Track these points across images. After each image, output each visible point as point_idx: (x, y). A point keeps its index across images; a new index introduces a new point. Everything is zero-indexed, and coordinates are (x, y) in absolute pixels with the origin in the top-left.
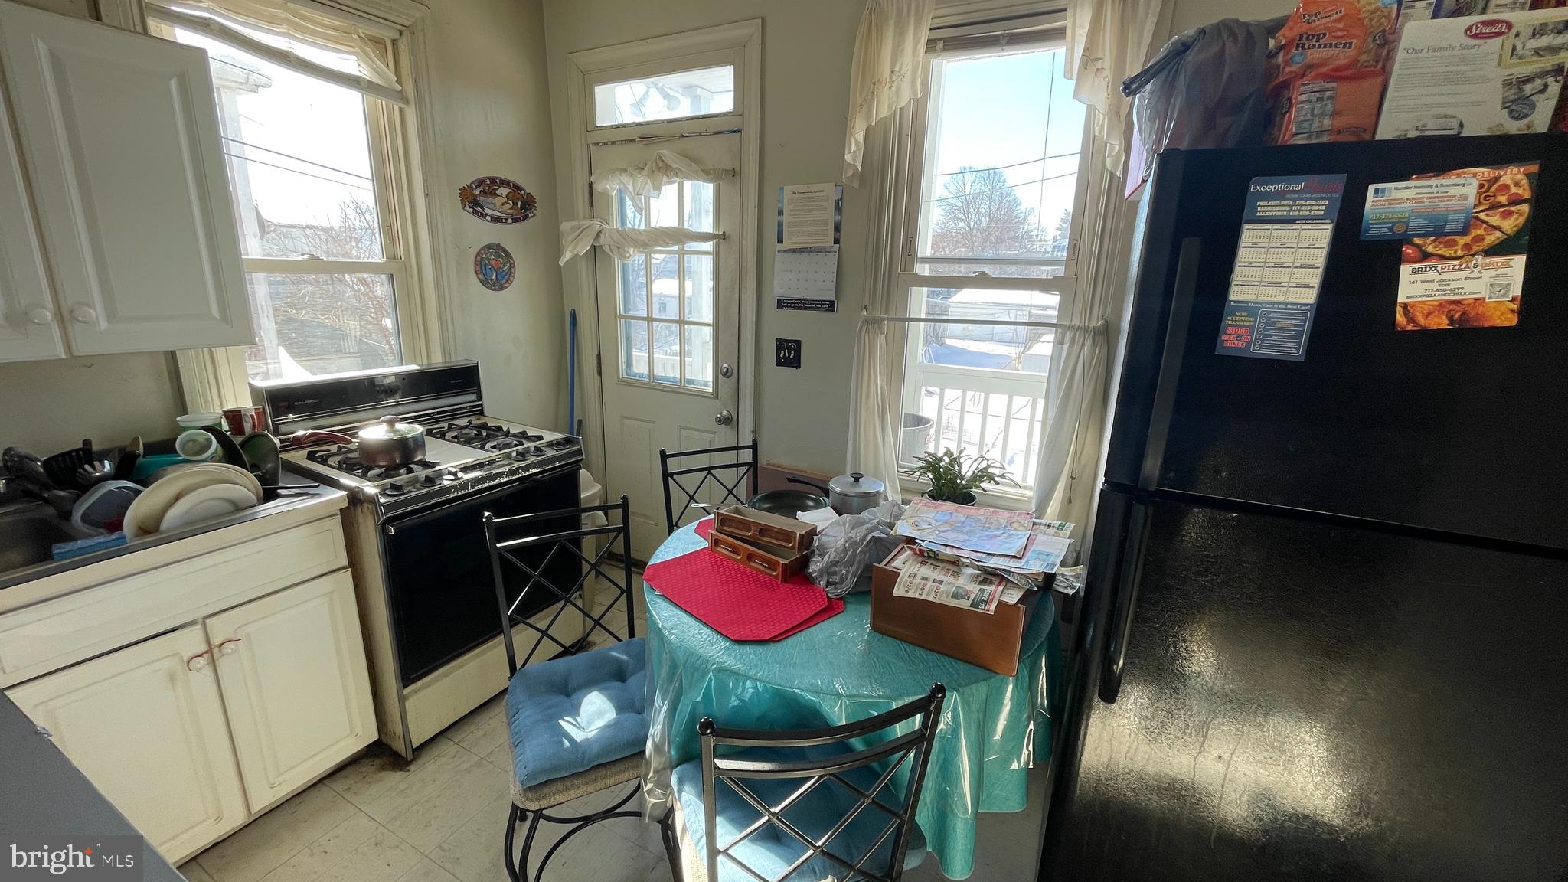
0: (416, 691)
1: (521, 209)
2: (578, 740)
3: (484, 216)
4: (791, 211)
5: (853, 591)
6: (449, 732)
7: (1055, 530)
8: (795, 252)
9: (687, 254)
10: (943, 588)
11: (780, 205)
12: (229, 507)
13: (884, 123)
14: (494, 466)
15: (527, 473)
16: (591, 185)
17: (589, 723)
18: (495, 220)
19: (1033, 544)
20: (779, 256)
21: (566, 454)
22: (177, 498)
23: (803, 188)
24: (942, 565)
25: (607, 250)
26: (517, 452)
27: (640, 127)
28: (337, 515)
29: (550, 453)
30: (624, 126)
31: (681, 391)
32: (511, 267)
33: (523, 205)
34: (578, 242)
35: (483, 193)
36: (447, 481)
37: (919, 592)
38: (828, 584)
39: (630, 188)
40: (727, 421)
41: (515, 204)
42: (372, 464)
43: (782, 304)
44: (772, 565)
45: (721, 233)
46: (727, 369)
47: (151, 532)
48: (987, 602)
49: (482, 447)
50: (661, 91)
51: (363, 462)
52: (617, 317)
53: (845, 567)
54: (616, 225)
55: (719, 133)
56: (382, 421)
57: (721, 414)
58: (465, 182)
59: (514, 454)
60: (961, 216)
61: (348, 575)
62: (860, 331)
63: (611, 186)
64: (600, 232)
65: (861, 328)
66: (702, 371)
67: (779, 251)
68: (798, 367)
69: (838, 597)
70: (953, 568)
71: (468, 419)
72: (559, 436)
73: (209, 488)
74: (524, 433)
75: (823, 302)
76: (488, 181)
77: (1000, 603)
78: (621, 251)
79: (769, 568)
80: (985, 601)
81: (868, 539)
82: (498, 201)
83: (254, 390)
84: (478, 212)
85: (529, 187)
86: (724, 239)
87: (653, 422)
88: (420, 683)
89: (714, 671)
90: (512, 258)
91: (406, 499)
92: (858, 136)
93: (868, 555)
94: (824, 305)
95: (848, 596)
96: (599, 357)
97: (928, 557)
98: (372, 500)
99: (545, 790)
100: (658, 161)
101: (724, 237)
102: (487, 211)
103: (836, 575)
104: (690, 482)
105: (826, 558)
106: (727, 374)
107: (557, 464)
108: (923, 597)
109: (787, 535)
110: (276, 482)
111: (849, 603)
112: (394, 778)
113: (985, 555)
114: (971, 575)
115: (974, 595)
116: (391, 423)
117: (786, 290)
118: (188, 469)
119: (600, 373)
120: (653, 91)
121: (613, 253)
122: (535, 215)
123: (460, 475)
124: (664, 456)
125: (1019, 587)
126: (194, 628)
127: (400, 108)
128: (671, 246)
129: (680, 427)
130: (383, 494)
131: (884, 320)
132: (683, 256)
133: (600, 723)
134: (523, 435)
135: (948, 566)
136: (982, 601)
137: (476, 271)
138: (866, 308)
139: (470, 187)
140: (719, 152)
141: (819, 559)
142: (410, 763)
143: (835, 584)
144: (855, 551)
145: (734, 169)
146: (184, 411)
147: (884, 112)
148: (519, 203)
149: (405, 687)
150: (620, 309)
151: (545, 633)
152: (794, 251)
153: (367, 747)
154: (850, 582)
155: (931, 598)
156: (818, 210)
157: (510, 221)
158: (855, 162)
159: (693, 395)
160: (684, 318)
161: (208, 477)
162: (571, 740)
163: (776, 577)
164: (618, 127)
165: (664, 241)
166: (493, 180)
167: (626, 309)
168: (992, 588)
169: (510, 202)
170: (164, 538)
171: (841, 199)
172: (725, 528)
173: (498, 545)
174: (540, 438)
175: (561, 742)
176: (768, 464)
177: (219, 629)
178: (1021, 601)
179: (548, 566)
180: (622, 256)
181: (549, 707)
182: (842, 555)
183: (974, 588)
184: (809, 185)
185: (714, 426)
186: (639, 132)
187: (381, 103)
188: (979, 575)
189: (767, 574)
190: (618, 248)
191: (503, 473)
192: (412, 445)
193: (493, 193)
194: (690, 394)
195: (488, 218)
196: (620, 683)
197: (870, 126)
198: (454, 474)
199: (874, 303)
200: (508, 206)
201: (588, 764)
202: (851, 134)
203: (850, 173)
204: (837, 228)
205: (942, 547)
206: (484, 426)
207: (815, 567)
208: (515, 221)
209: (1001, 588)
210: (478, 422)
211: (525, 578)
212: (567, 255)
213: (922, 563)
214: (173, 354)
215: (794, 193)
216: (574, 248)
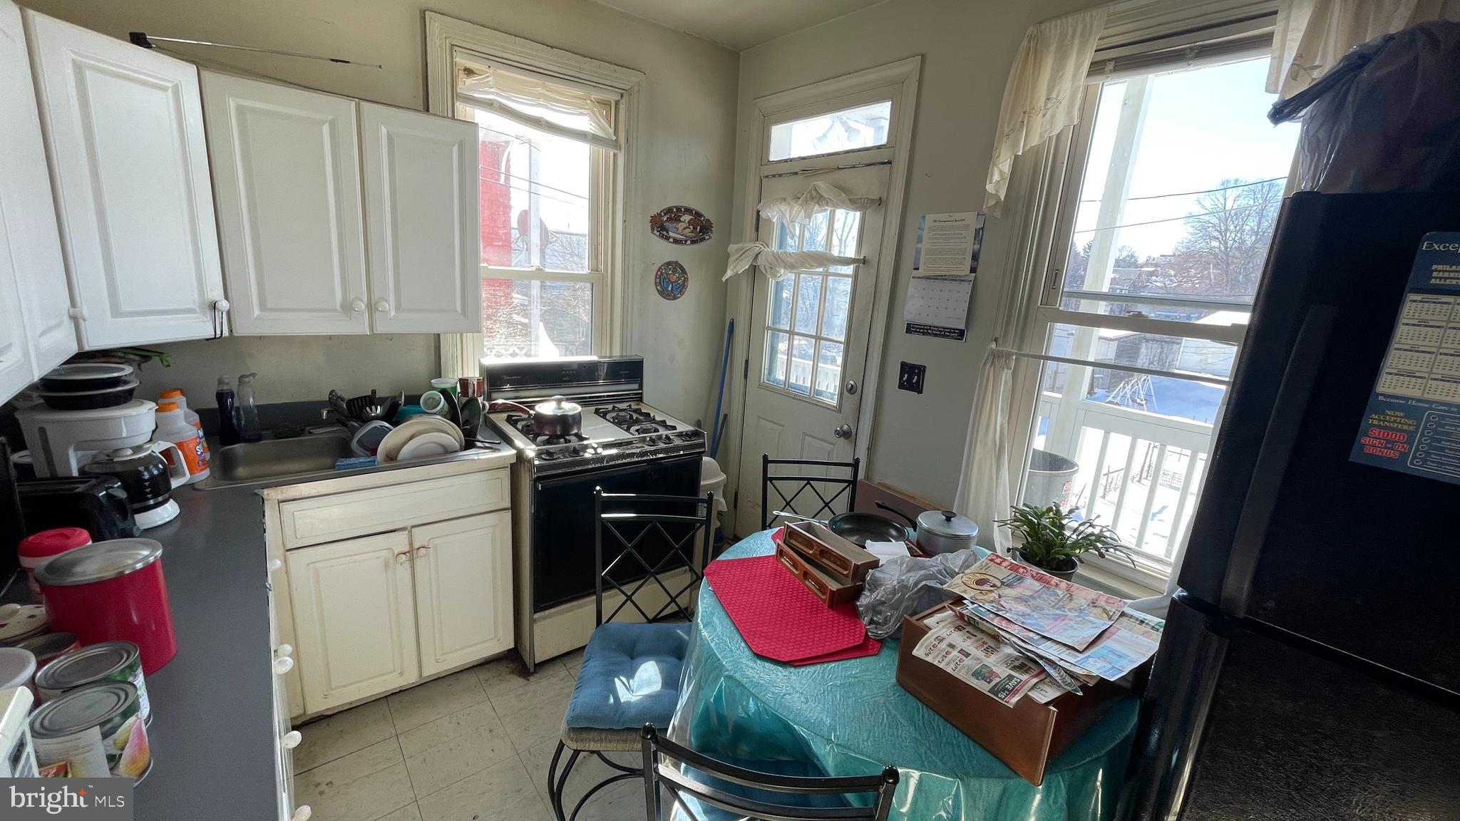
0: (544, 618)
1: (699, 233)
2: (622, 701)
3: (667, 238)
4: (930, 238)
5: (893, 636)
6: (564, 658)
7: (1148, 629)
8: (930, 279)
9: (830, 276)
10: (967, 661)
11: (920, 232)
12: (441, 450)
13: (1036, 152)
14: (629, 447)
15: (654, 457)
16: (758, 212)
17: (640, 687)
18: (676, 241)
19: (1108, 638)
20: (913, 283)
21: (691, 445)
22: (411, 438)
23: (944, 216)
24: (979, 635)
25: (762, 269)
26: (651, 438)
27: (803, 161)
28: (507, 467)
29: (678, 442)
30: (791, 160)
31: (807, 401)
32: (684, 281)
33: (701, 228)
34: (738, 262)
35: (670, 219)
36: (589, 454)
37: (940, 658)
38: (871, 622)
39: (788, 216)
40: (846, 435)
41: (695, 228)
42: (540, 432)
43: (911, 328)
44: (822, 587)
45: (862, 258)
46: (852, 386)
47: (392, 460)
48: (1010, 691)
49: (628, 430)
50: (843, 123)
51: (535, 427)
52: (765, 328)
53: (891, 609)
54: (774, 247)
55: (870, 165)
56: (553, 400)
57: (842, 428)
58: (656, 210)
59: (648, 439)
60: (1216, 234)
61: (508, 515)
62: (985, 364)
63: (773, 214)
64: (759, 253)
65: (987, 359)
66: (829, 382)
67: (913, 277)
68: (920, 392)
69: (877, 638)
70: (991, 643)
71: (628, 404)
72: (692, 428)
73: (430, 434)
74: (664, 422)
75: (952, 331)
76: (675, 210)
77: (1026, 696)
78: (773, 271)
79: (819, 590)
80: (1008, 690)
81: (919, 587)
82: (681, 226)
83: (481, 367)
84: (663, 235)
85: (708, 214)
86: (864, 264)
87: (783, 426)
88: (547, 612)
89: (725, 677)
90: (686, 274)
91: (554, 464)
92: (1002, 167)
93: (916, 603)
94: (953, 333)
95: (889, 640)
96: (747, 362)
97: (968, 624)
98: (530, 461)
99: (585, 735)
100: (813, 192)
101: (864, 261)
102: (671, 234)
103: (881, 614)
104: (789, 488)
105: (874, 595)
106: (852, 390)
107: (682, 452)
108: (941, 666)
109: (843, 563)
110: (475, 436)
111: (886, 646)
112: (518, 681)
113: (1037, 637)
114: (1009, 655)
115: (998, 680)
116: (559, 401)
117: (916, 316)
118: (425, 418)
119: (746, 376)
120: (838, 126)
121: (766, 272)
122: (710, 238)
123: (600, 450)
124: (766, 461)
125: (1059, 686)
126: (404, 532)
127: (614, 153)
128: (815, 269)
129: (805, 434)
130: (539, 455)
131: (1013, 355)
132: (827, 278)
133: (646, 691)
134: (663, 423)
135: (986, 639)
136: (1004, 689)
137: (656, 283)
138: (996, 340)
139: (659, 215)
140: (867, 182)
141: (868, 594)
142: (532, 674)
143: (877, 623)
144: (904, 595)
145: (880, 198)
146: (439, 376)
147: (1035, 141)
148: (699, 228)
149: (535, 612)
150: (769, 322)
151: (629, 598)
152: (928, 278)
153: (508, 650)
154: (891, 628)
155: (949, 670)
156: (956, 238)
157: (689, 242)
158: (997, 191)
159: (820, 406)
160: (821, 334)
161: (431, 427)
162: (617, 698)
163: (824, 601)
164: (786, 161)
165: (810, 264)
166: (679, 209)
167: (774, 323)
168: (1024, 677)
169: (691, 227)
170: (400, 465)
171: (982, 229)
172: (793, 541)
173: (603, 516)
174: (674, 428)
175: (608, 698)
176: (879, 484)
177: (420, 536)
178: (1054, 702)
179: (641, 541)
180: (774, 276)
181: (614, 664)
182: (890, 596)
183: (1003, 671)
184: (951, 214)
185: (834, 438)
186: (803, 165)
187: (602, 150)
188: (1017, 659)
189: (816, 594)
190: (771, 268)
191: (634, 454)
192: (571, 421)
193: (677, 220)
194: (817, 405)
195: (671, 240)
196: (676, 660)
197: (1016, 157)
198: (595, 449)
199: (1006, 335)
200: (689, 230)
201: (623, 724)
202: (995, 164)
203: (992, 203)
204: (975, 257)
205: (991, 615)
206: (638, 411)
207: (864, 600)
208: (693, 242)
209: (1035, 680)
210: (637, 407)
211: (619, 548)
212: (729, 273)
213: (958, 628)
214: (439, 335)
215: (935, 221)
216: (735, 267)
